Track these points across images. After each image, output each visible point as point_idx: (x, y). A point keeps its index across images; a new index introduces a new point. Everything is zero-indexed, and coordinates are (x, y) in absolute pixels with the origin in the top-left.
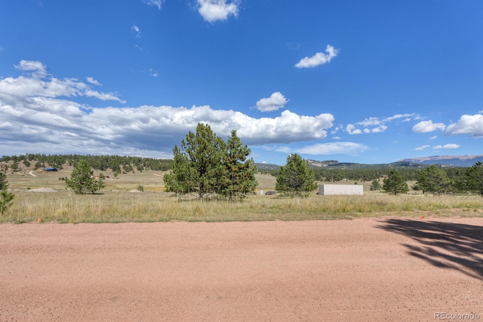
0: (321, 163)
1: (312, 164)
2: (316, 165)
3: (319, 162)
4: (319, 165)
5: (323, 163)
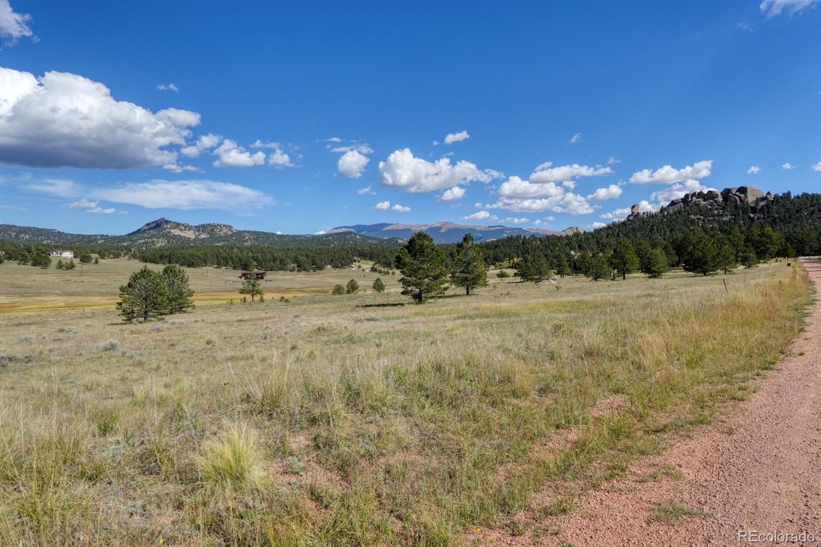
0: (195, 230)
1: (173, 231)
2: (183, 234)
3: (187, 227)
4: (190, 235)
5: (198, 231)
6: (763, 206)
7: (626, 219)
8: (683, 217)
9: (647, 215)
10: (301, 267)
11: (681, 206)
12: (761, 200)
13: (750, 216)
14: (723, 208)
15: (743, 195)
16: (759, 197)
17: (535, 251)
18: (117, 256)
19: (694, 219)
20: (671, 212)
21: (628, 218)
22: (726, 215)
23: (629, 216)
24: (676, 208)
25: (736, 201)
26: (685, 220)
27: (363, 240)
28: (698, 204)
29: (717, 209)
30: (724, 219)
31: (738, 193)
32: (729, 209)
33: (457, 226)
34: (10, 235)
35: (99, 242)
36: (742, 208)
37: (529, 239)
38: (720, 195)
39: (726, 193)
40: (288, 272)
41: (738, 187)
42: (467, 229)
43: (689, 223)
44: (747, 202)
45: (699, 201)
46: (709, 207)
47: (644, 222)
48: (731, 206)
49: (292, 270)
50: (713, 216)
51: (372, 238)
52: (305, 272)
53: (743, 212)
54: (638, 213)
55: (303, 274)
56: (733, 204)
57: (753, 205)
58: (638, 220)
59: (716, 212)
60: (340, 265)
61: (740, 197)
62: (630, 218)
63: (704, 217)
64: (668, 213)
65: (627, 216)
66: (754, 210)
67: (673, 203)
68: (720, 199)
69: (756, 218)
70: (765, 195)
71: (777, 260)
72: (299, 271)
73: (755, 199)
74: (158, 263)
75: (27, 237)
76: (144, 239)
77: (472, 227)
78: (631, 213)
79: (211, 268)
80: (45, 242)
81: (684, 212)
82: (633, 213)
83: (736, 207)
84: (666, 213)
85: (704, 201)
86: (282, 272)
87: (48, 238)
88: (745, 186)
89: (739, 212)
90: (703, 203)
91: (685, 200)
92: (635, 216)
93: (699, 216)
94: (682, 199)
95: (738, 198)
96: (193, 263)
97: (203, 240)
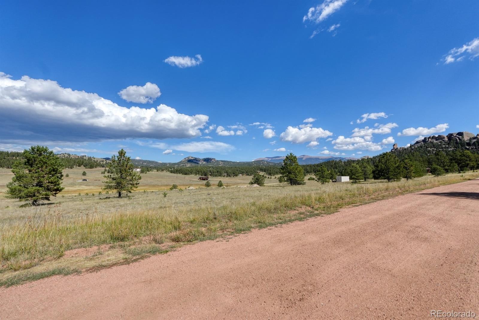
6: (474, 142)
7: (390, 151)
8: (424, 149)
9: (402, 149)
10: (229, 175)
11: (422, 144)
12: (473, 139)
13: (466, 148)
14: (448, 144)
15: (461, 137)
16: (472, 137)
17: (340, 167)
18: (163, 170)
19: (430, 150)
20: (416, 147)
21: (391, 151)
22: (451, 148)
23: (392, 150)
24: (419, 145)
25: (457, 140)
26: (425, 151)
27: (267, 163)
28: (432, 142)
29: (444, 144)
30: (450, 149)
31: (457, 136)
32: (452, 144)
33: (310, 157)
34: (140, 163)
35: (168, 165)
36: (461, 144)
37: (338, 162)
38: (446, 137)
39: (450, 136)
40: (222, 177)
41: (457, 132)
42: (315, 158)
43: (427, 152)
44: (464, 140)
45: (433, 141)
46: (440, 143)
47: (400, 152)
48: (453, 143)
49: (224, 176)
50: (442, 148)
51: (272, 163)
52: (229, 177)
53: (462, 146)
54: (397, 148)
55: (228, 178)
56: (455, 141)
57: (468, 142)
58: (397, 151)
59: (444, 146)
60: (250, 174)
61: (459, 138)
62: (392, 151)
63: (437, 149)
64: (414, 147)
65: (391, 150)
66: (469, 144)
67: (417, 142)
68: (446, 139)
69: (470, 148)
70: (475, 136)
71: (474, 171)
72: (227, 177)
73: (469, 138)
74: (175, 173)
75: (146, 164)
76: (183, 164)
77: (318, 157)
78: (393, 148)
79: (193, 175)
80: (151, 166)
81: (424, 147)
82: (394, 148)
83: (457, 143)
84: (413, 148)
85: (436, 140)
86: (220, 177)
87: (152, 164)
88: (462, 132)
89: (458, 146)
90: (435, 141)
91: (424, 141)
92: (395, 149)
93: (433, 149)
94: (422, 140)
95: (457, 138)
96: (186, 173)
97: (204, 164)
